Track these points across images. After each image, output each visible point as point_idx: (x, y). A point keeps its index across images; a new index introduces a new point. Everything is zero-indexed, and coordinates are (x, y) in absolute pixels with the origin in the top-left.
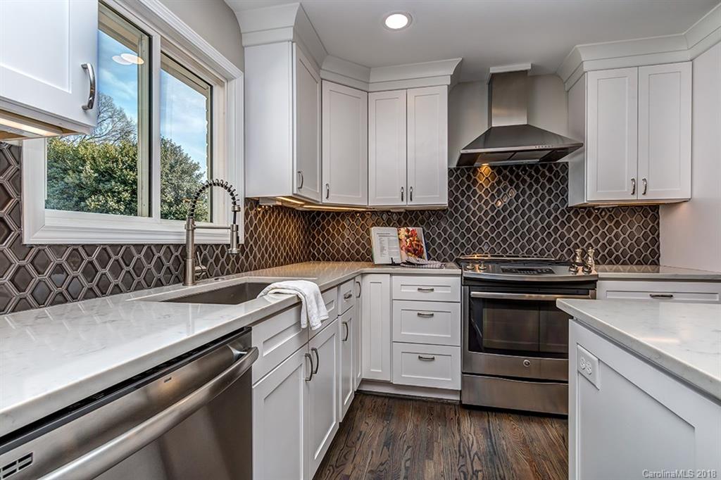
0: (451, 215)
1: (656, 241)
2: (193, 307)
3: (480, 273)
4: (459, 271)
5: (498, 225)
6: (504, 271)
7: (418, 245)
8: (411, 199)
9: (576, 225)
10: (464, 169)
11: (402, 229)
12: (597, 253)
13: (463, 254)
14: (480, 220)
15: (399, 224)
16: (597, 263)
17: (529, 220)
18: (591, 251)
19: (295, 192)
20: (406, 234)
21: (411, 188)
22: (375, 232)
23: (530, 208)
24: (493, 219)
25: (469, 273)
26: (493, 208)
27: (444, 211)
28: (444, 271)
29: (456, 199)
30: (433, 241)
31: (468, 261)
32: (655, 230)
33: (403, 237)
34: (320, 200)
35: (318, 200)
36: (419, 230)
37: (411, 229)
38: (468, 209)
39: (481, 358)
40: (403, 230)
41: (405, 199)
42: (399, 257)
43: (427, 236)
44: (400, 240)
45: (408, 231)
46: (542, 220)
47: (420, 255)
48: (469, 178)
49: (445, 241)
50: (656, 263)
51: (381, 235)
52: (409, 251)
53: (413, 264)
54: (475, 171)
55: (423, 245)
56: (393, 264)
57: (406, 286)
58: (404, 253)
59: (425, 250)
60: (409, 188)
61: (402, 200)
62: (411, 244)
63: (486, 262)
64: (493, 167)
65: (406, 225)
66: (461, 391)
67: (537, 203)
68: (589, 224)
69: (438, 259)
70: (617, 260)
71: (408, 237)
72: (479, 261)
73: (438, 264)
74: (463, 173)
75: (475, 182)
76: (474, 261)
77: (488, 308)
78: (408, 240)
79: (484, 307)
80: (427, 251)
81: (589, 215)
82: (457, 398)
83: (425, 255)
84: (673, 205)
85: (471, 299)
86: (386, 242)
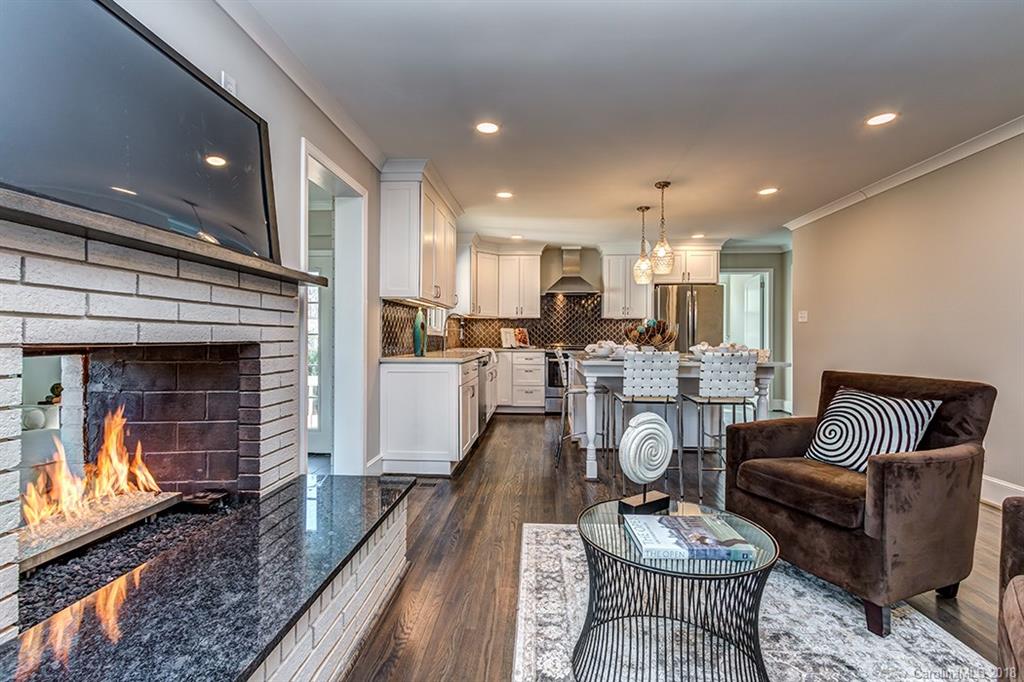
0: (542, 321)
4: (544, 350)
5: (567, 327)
7: (525, 338)
8: (522, 314)
10: (548, 299)
13: (548, 343)
14: (558, 325)
15: (514, 326)
21: (522, 308)
22: (503, 331)
23: (583, 319)
24: (564, 324)
25: (548, 351)
26: (565, 318)
27: (539, 319)
28: (538, 350)
29: (545, 312)
30: (533, 336)
33: (517, 333)
36: (525, 330)
37: (521, 329)
38: (551, 318)
40: (517, 330)
41: (518, 313)
42: (515, 344)
43: (529, 333)
44: (515, 335)
47: (525, 343)
48: (552, 302)
49: (539, 336)
51: (506, 333)
52: (520, 341)
53: (524, 347)
54: (555, 298)
55: (527, 338)
56: (512, 348)
57: (519, 357)
58: (517, 342)
59: (528, 341)
60: (520, 308)
62: (521, 337)
64: (564, 296)
65: (517, 327)
66: (544, 406)
67: (586, 316)
68: (611, 327)
69: (535, 345)
71: (519, 333)
73: (535, 347)
75: (555, 304)
78: (519, 335)
82: (543, 411)
83: (528, 343)
85: (550, 362)
86: (509, 336)
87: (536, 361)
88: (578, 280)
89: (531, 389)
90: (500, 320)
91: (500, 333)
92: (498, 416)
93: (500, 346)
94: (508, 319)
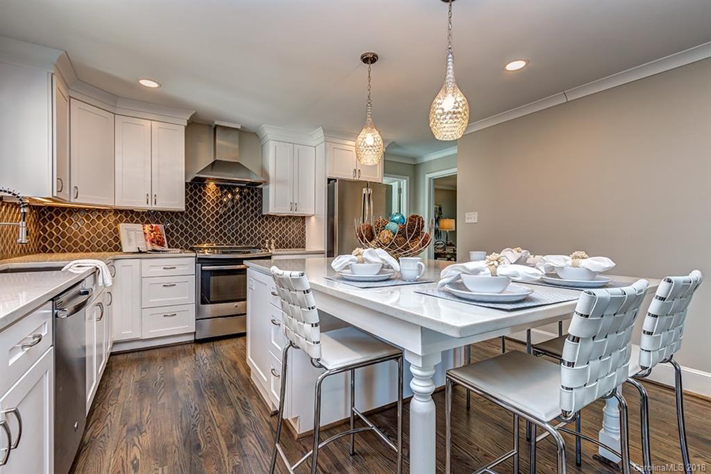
0: (187, 216)
1: (304, 235)
2: (30, 275)
3: (207, 254)
4: (194, 255)
5: (221, 224)
6: (224, 253)
7: (160, 238)
8: (155, 203)
9: (266, 225)
11: (147, 225)
12: (277, 242)
13: (195, 244)
14: (208, 220)
15: (143, 221)
16: (277, 248)
17: (240, 222)
18: (273, 241)
19: (55, 195)
20: (151, 229)
21: (155, 196)
22: (123, 227)
23: (241, 214)
24: (217, 220)
25: (200, 255)
26: (217, 213)
27: (182, 213)
28: (183, 254)
29: (191, 205)
30: (172, 235)
31: (200, 249)
32: (303, 229)
33: (147, 231)
34: (68, 199)
35: (66, 199)
36: (161, 226)
37: (154, 225)
38: (200, 212)
39: (209, 309)
40: (147, 227)
41: (150, 202)
42: (144, 246)
43: (167, 231)
44: (145, 234)
45: (152, 227)
46: (248, 222)
47: (162, 244)
48: (200, 191)
49: (182, 235)
50: (304, 247)
51: (128, 230)
52: (153, 242)
53: (159, 251)
54: (204, 186)
55: (165, 237)
56: (140, 252)
57: (155, 267)
58: (149, 243)
59: (166, 242)
60: (153, 196)
61: (148, 203)
62: (154, 236)
63: (212, 248)
64: (217, 185)
65: (148, 222)
66: (195, 333)
67: (245, 211)
68: (273, 226)
69: (177, 247)
70: (287, 245)
71: (152, 232)
72: (208, 249)
73: (179, 250)
74: (196, 187)
75: (205, 194)
76: (205, 248)
77: (214, 276)
78: (152, 234)
79: (211, 276)
80: (168, 242)
81: (273, 219)
82: (191, 338)
83: (166, 245)
84: (309, 217)
85: (202, 271)
86: (133, 236)
87: (179, 270)
88: (236, 166)
89: (173, 309)
90: (117, 212)
91: (116, 231)
92: (119, 357)
93: (118, 248)
94: (132, 211)
